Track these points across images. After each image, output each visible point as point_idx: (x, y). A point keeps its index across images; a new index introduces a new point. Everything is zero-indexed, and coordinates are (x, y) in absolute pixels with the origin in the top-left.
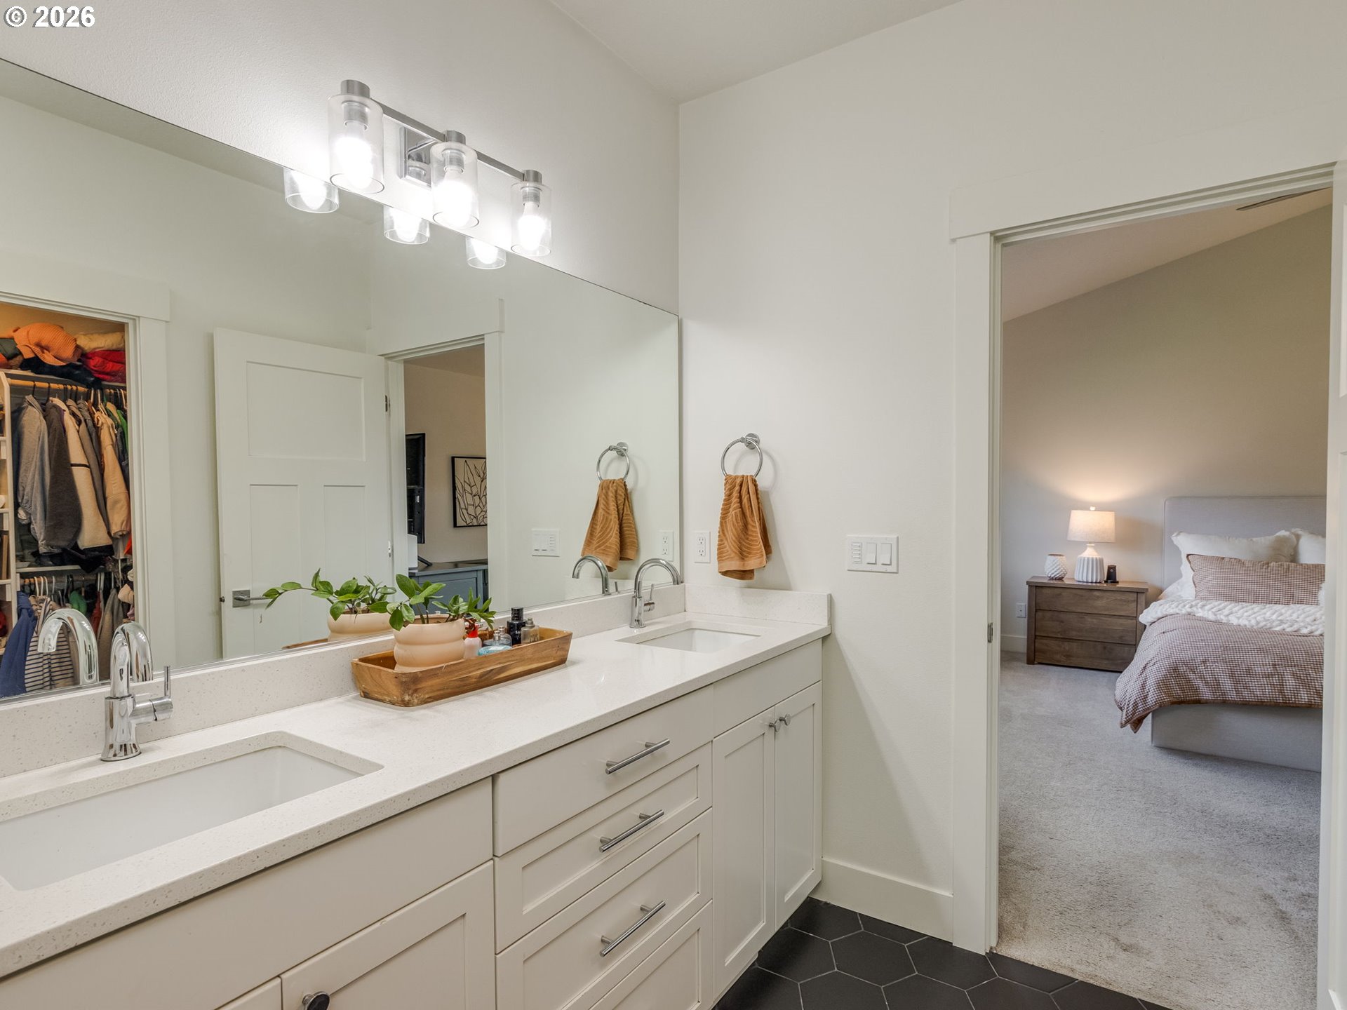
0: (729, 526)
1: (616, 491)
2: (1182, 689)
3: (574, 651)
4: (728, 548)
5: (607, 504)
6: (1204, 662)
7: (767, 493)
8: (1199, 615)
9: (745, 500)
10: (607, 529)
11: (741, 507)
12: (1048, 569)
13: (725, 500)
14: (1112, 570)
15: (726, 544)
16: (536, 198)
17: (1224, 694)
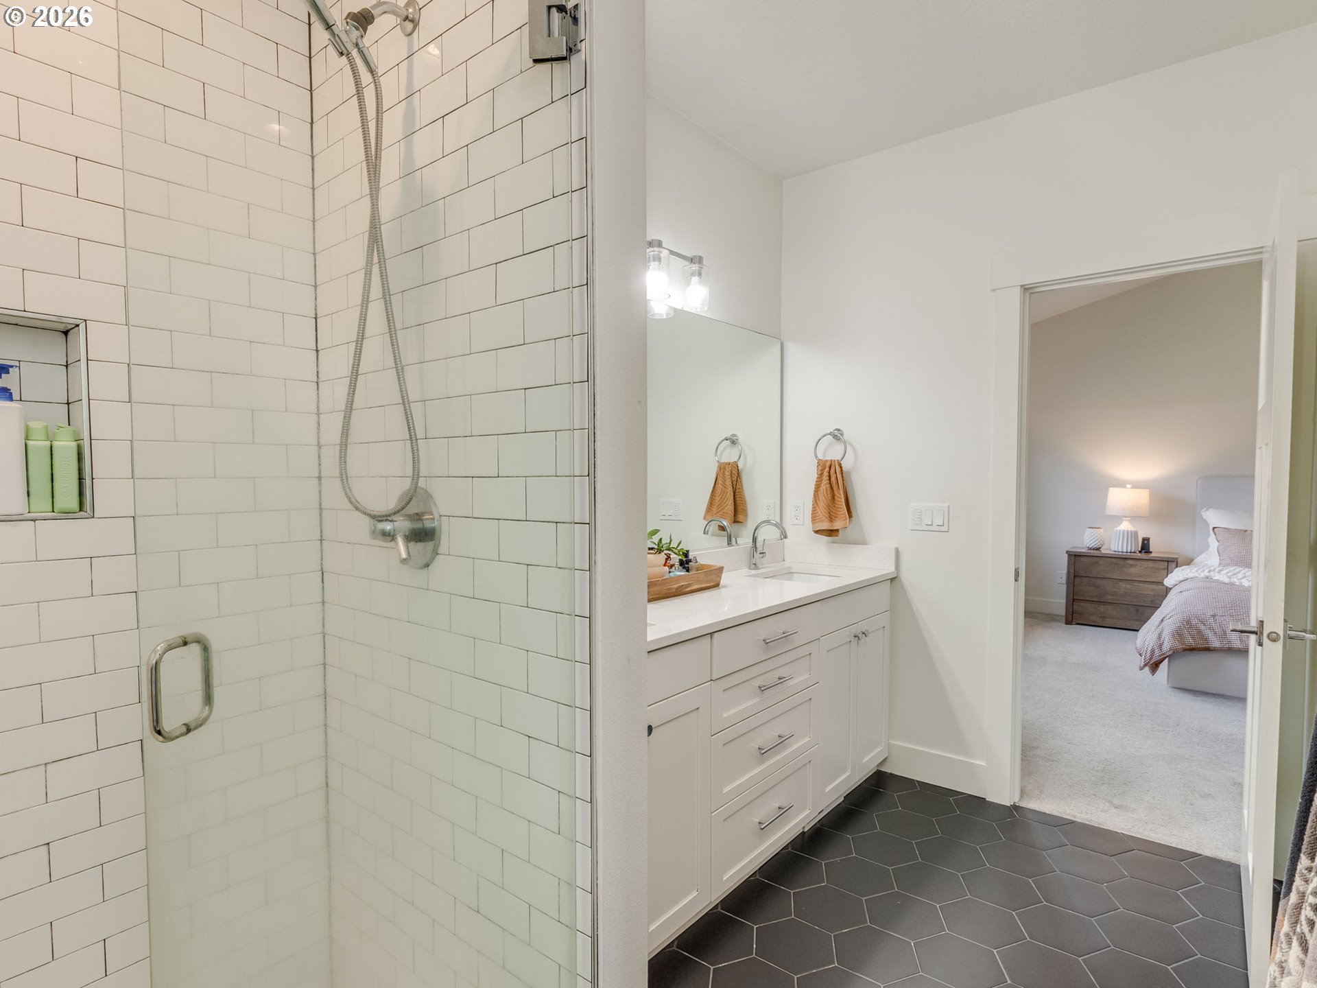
0: (821, 497)
1: (731, 471)
2: (1193, 638)
3: (725, 579)
4: (820, 513)
5: (724, 481)
6: (1214, 616)
7: (849, 473)
8: (1215, 578)
9: (833, 478)
10: (724, 499)
11: (830, 483)
12: (1085, 540)
13: (817, 478)
14: (1146, 542)
15: (818, 510)
16: (700, 274)
17: (1230, 642)
